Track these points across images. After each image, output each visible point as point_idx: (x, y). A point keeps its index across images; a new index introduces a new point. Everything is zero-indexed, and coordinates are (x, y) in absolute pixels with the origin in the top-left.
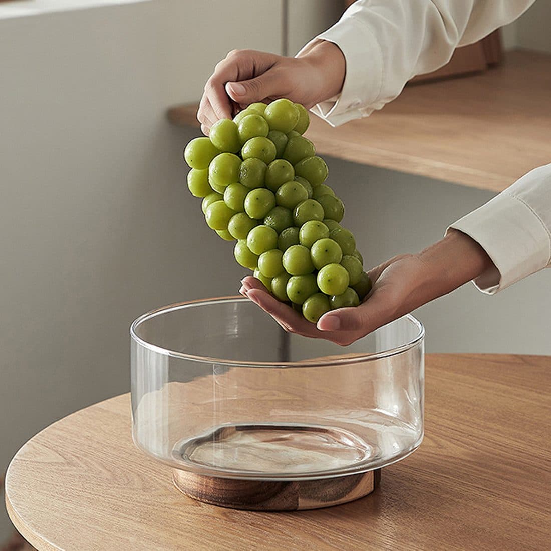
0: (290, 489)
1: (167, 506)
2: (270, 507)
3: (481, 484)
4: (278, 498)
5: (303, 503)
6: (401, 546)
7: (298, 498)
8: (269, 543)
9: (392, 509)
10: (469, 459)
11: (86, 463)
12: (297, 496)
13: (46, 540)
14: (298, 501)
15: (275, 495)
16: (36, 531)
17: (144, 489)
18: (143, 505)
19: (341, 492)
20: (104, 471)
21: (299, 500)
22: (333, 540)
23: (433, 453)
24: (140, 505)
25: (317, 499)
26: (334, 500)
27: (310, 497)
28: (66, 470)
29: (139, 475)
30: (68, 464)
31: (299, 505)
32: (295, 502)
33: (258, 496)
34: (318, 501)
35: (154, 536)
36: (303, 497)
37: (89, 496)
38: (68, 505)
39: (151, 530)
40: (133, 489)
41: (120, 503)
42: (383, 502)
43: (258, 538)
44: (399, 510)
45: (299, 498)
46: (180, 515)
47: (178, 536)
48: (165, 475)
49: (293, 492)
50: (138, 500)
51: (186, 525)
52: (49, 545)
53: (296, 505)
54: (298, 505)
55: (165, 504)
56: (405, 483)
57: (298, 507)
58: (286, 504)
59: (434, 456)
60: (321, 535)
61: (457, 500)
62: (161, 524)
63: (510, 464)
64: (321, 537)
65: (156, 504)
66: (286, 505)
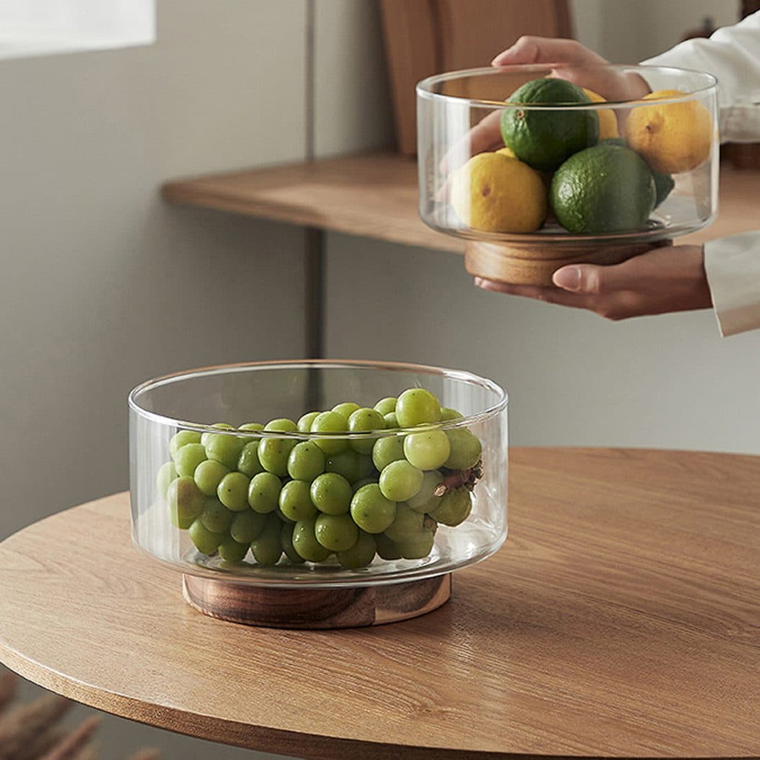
0: (365, 598)
1: (176, 616)
2: (340, 624)
3: (578, 589)
4: (350, 611)
5: (381, 616)
6: (479, 658)
7: (374, 609)
8: (310, 656)
9: (465, 617)
10: (561, 561)
11: (71, 571)
12: (373, 606)
13: (22, 656)
14: (374, 614)
15: (346, 607)
16: (9, 646)
17: (146, 597)
18: (146, 616)
19: (422, 598)
20: (93, 578)
21: (377, 612)
22: (390, 652)
23: (515, 556)
24: (142, 615)
25: (397, 609)
26: (416, 610)
27: (388, 608)
28: (46, 578)
29: (139, 583)
30: (48, 571)
31: (376, 619)
32: (372, 615)
33: (325, 610)
34: (397, 612)
35: (161, 650)
36: (381, 608)
37: (76, 606)
38: (50, 617)
39: (156, 642)
40: (133, 599)
41: (116, 614)
42: (453, 610)
43: (295, 651)
44: (474, 619)
45: (376, 609)
46: (194, 626)
47: (193, 649)
48: (172, 582)
49: (369, 602)
50: (140, 610)
51: (201, 637)
52: (26, 661)
53: (372, 619)
54: (374, 618)
55: (174, 614)
56: (480, 587)
57: (374, 621)
58: (361, 618)
59: (516, 558)
60: (375, 647)
61: (547, 607)
62: (170, 636)
63: (614, 567)
64: (375, 649)
65: (163, 614)
66: (361, 620)
